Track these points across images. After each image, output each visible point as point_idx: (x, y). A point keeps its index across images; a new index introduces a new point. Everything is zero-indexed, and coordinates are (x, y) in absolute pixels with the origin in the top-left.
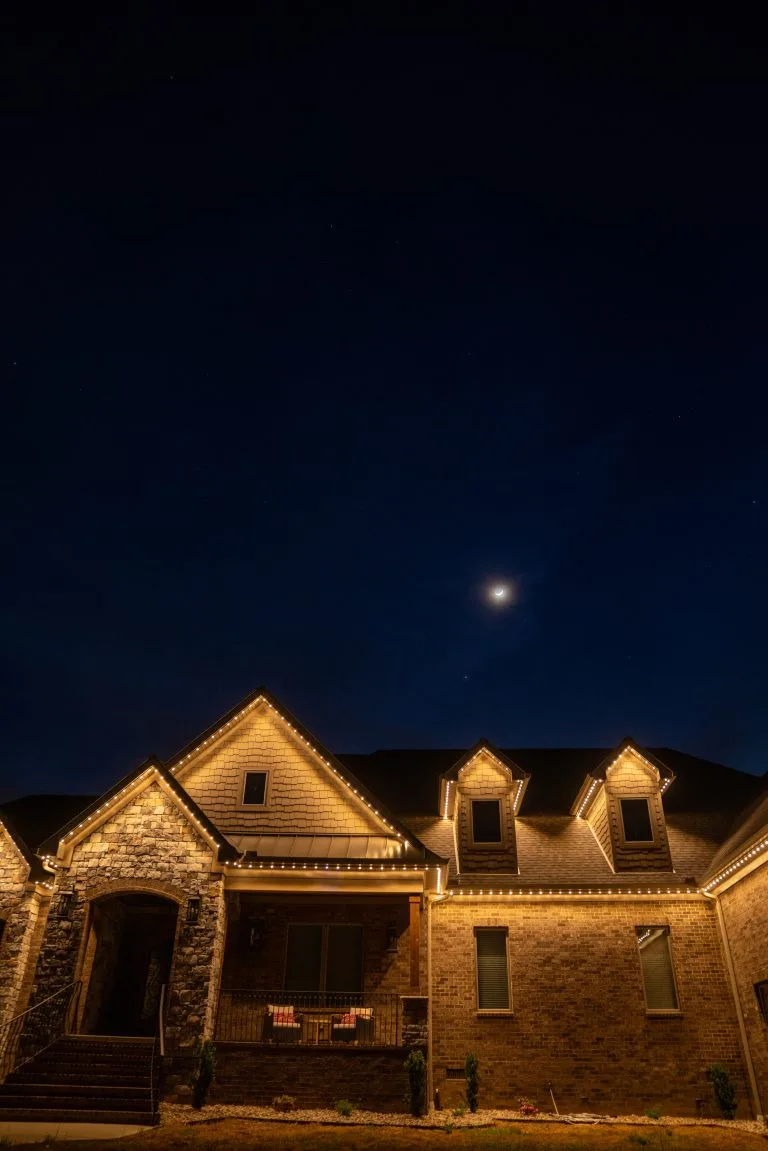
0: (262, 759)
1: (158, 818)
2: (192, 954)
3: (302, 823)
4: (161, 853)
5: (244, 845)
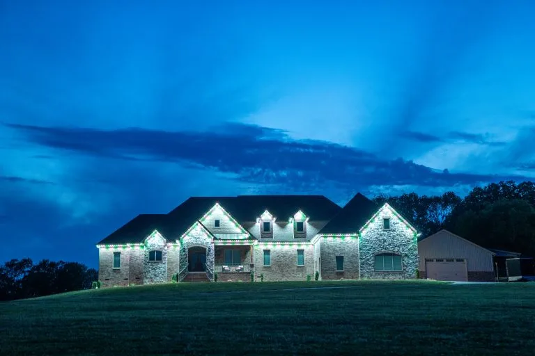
0: (218, 217)
1: (199, 232)
2: (209, 258)
3: (228, 231)
4: (201, 239)
5: (217, 236)
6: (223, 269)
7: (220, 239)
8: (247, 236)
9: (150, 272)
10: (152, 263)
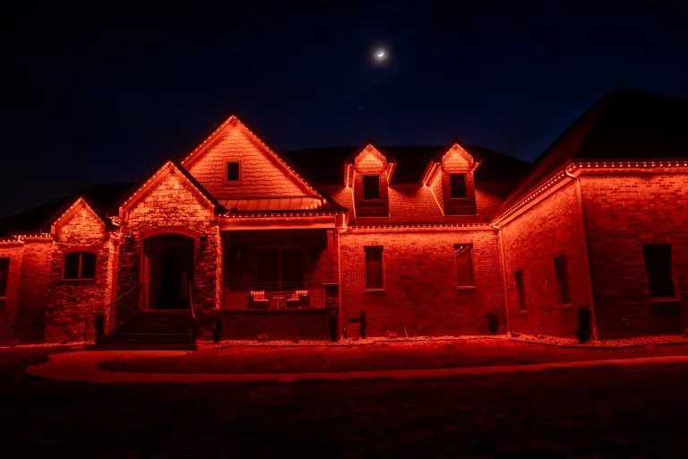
0: (237, 154)
1: (177, 192)
2: (205, 266)
3: (262, 191)
4: (180, 211)
5: (230, 204)
6: (251, 298)
7: (234, 211)
8: (316, 203)
9: (61, 307)
10: (70, 283)
